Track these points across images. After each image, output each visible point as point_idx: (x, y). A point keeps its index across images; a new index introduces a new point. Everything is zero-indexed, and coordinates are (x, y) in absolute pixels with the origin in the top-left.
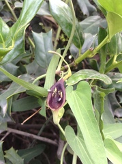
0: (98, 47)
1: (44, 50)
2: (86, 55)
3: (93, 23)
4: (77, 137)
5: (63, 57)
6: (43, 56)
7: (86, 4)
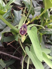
0: (40, 15)
1: (18, 17)
2: (35, 18)
3: (38, 9)
4: (30, 52)
5: (26, 18)
6: (18, 19)
7: (36, 3)
